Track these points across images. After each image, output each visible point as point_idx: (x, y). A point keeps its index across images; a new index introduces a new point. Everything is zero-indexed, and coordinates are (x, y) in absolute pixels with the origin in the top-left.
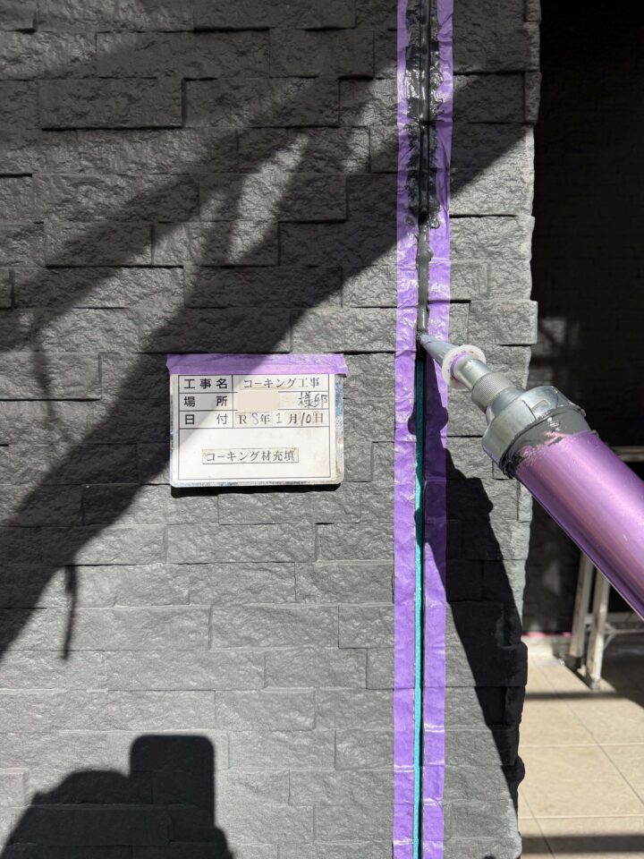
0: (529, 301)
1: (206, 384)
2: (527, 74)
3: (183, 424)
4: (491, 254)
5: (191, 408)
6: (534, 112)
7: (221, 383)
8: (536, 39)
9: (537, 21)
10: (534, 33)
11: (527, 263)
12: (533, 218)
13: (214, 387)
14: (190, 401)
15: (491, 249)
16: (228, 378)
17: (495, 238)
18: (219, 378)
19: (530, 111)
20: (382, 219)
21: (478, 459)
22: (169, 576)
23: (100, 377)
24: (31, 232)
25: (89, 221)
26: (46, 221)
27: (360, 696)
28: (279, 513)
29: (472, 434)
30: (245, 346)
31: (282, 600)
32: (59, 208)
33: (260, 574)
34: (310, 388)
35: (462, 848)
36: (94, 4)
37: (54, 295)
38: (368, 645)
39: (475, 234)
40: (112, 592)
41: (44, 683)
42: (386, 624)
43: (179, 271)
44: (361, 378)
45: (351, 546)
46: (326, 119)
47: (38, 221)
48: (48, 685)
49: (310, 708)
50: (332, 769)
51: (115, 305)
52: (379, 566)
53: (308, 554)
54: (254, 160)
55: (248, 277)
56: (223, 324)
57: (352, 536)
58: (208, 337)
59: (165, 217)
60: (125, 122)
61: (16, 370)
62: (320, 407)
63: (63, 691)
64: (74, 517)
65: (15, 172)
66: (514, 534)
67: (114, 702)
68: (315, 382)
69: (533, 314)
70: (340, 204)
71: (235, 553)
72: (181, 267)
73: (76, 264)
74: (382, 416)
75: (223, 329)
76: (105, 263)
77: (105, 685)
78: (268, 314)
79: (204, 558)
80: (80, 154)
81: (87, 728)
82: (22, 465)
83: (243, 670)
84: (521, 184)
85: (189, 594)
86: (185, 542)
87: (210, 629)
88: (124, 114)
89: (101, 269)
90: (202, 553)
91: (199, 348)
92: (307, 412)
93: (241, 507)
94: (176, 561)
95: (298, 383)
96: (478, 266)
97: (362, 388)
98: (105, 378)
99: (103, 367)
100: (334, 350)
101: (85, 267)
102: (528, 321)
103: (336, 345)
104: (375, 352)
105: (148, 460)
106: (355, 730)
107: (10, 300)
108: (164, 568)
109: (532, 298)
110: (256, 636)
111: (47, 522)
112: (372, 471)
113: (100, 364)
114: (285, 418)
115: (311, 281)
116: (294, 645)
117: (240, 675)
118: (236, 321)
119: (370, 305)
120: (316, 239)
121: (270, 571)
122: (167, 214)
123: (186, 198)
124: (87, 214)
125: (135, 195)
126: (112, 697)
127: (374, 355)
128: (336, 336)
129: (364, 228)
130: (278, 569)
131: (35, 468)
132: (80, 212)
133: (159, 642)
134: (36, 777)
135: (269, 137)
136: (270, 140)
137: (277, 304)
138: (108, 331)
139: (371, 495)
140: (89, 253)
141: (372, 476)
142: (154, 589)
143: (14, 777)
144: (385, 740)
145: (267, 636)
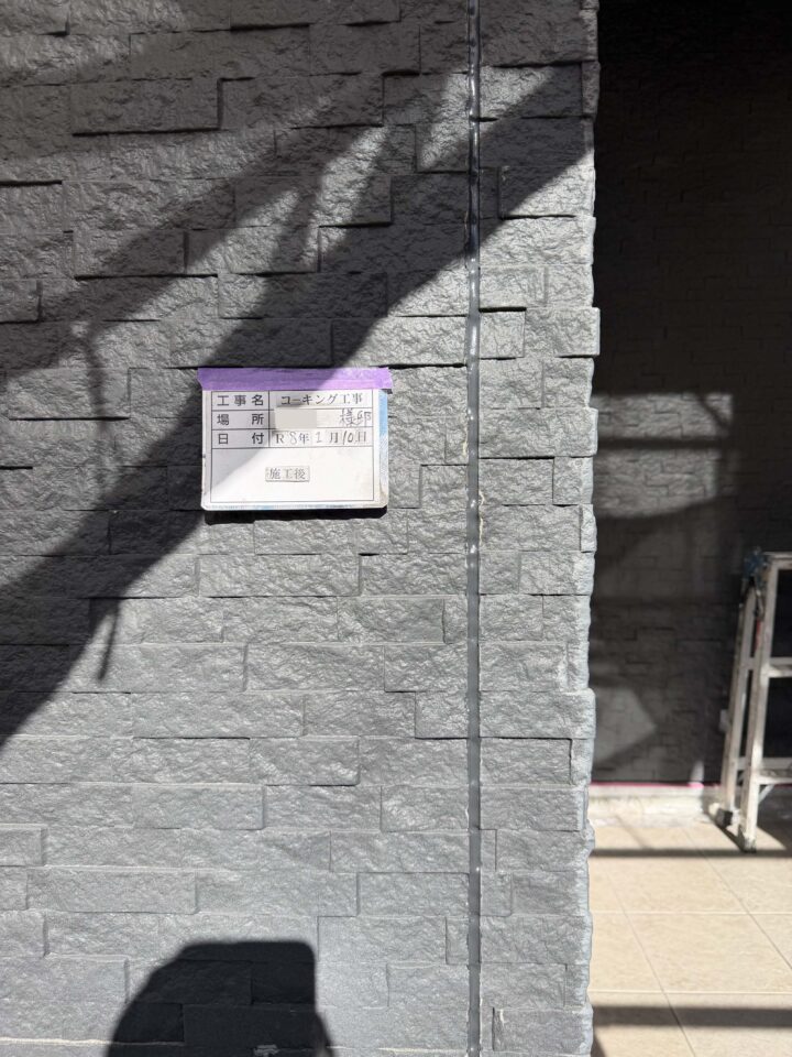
0: (590, 308)
1: (240, 400)
2: (584, 65)
3: (216, 445)
4: (548, 258)
5: (224, 427)
6: (592, 104)
7: (257, 400)
8: (594, 26)
9: (595, 9)
10: (590, 21)
11: (588, 267)
12: (594, 219)
13: (249, 404)
14: (224, 420)
15: (549, 252)
16: (264, 395)
17: (553, 241)
18: (254, 394)
19: (587, 104)
20: (430, 221)
21: (537, 483)
22: (201, 610)
23: (129, 393)
24: (60, 242)
25: (119, 230)
26: (75, 229)
27: (409, 746)
28: (320, 542)
29: (529, 455)
30: (282, 359)
31: (323, 638)
32: (90, 216)
33: (300, 610)
34: (353, 404)
35: (524, 927)
36: (129, 5)
37: (83, 307)
38: (416, 688)
39: (530, 236)
40: (140, 628)
41: (65, 729)
42: (436, 665)
43: (213, 279)
44: (410, 395)
45: (398, 579)
46: (370, 117)
47: (67, 229)
48: (69, 731)
49: (354, 760)
50: (379, 832)
51: (147, 318)
52: (428, 601)
53: (350, 587)
54: (294, 162)
55: (285, 285)
56: (259, 336)
57: (398, 568)
58: (243, 349)
59: (200, 224)
60: (159, 125)
61: (42, 387)
62: (363, 424)
63: (85, 737)
64: (101, 545)
65: (45, 180)
66: (576, 566)
67: (139, 751)
68: (358, 398)
69: (594, 321)
70: (384, 206)
71: (271, 586)
72: (216, 276)
73: (106, 274)
74: (430, 436)
75: (259, 341)
76: (135, 273)
77: (131, 732)
78: (306, 325)
79: (238, 591)
80: (111, 159)
81: (109, 780)
82: (46, 489)
83: (280, 714)
84: (580, 182)
85: (222, 631)
86: (219, 573)
87: (245, 669)
88: (157, 116)
89: (132, 280)
90: (237, 586)
91: (234, 362)
92: (349, 431)
93: (278, 535)
94: (209, 595)
95: (340, 399)
96: (534, 271)
97: (409, 405)
98: (133, 394)
99: (132, 383)
100: (378, 364)
101: (115, 277)
102: (589, 330)
103: (380, 357)
104: (423, 366)
105: (178, 482)
106: (403, 786)
107: (37, 313)
108: (197, 602)
109: (594, 305)
110: (295, 677)
111: (72, 550)
112: (420, 496)
113: (129, 380)
114: (325, 436)
115: (353, 289)
116: (336, 687)
117: (277, 721)
118: (274, 332)
119: (417, 313)
120: (359, 244)
121: (311, 607)
122: (201, 220)
123: (222, 204)
124: (118, 221)
125: (168, 201)
126: (137, 745)
127: (422, 369)
128: (381, 347)
129: (411, 232)
130: (318, 604)
131: (60, 492)
132: (111, 220)
133: (189, 683)
134: (54, 834)
135: (309, 138)
136: (309, 141)
137: (317, 313)
138: (138, 345)
139: (419, 523)
140: (119, 263)
141: (420, 502)
142: (185, 624)
143: (31, 834)
144: (437, 798)
145: (308, 678)
